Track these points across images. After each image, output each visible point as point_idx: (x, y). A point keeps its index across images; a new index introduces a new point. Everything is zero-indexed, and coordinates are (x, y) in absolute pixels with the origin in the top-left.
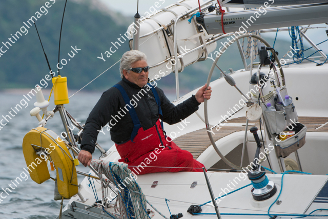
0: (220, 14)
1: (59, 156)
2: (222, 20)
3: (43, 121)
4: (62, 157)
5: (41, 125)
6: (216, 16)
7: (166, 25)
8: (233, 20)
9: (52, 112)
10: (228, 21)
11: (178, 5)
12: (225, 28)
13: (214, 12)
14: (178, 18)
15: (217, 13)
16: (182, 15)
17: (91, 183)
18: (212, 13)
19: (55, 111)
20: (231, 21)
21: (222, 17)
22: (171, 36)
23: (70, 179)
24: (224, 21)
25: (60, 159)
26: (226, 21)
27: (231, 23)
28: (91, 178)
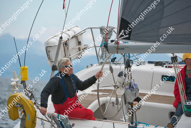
0: (116, 44)
1: (30, 109)
2: (118, 47)
3: (17, 89)
4: (31, 110)
5: (16, 91)
6: (114, 45)
7: (65, 40)
8: (123, 48)
9: (20, 84)
10: (121, 48)
11: (69, 30)
12: (118, 51)
13: (114, 43)
14: (71, 38)
15: (115, 43)
16: (72, 36)
17: (42, 123)
18: (112, 43)
19: (21, 84)
20: (122, 48)
21: (118, 46)
22: (67, 46)
23: (33, 120)
24: (118, 48)
25: (30, 110)
26: (119, 48)
27: (122, 49)
28: (43, 120)
